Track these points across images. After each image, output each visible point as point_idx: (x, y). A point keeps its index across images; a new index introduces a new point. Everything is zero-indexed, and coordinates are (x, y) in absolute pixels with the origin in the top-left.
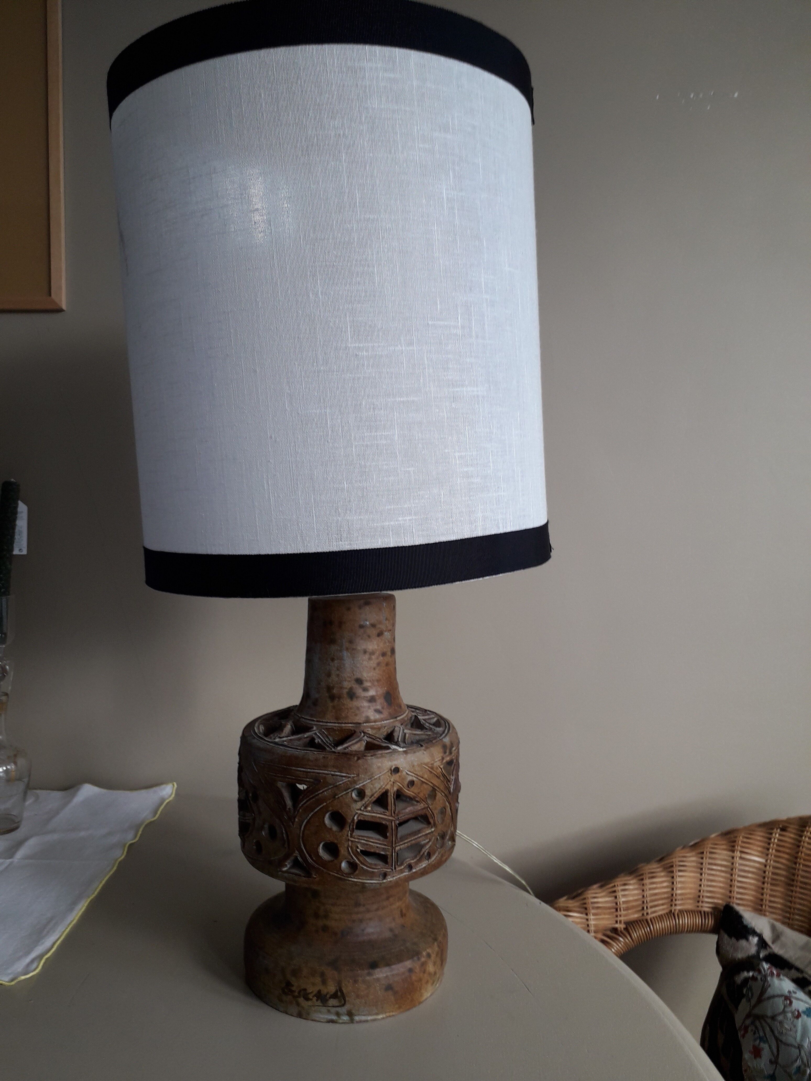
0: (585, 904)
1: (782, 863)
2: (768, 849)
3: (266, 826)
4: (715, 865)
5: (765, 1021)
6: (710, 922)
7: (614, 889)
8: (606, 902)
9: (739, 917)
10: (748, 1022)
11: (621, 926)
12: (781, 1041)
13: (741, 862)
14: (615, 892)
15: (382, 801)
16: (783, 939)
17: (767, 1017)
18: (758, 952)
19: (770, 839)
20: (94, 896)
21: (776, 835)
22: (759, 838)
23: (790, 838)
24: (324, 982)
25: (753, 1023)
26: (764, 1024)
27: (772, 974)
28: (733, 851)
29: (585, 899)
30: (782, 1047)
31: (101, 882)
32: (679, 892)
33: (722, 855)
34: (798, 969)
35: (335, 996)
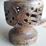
3: (12, 17)
15: (36, 11)
24: (24, 42)
35: (26, 44)
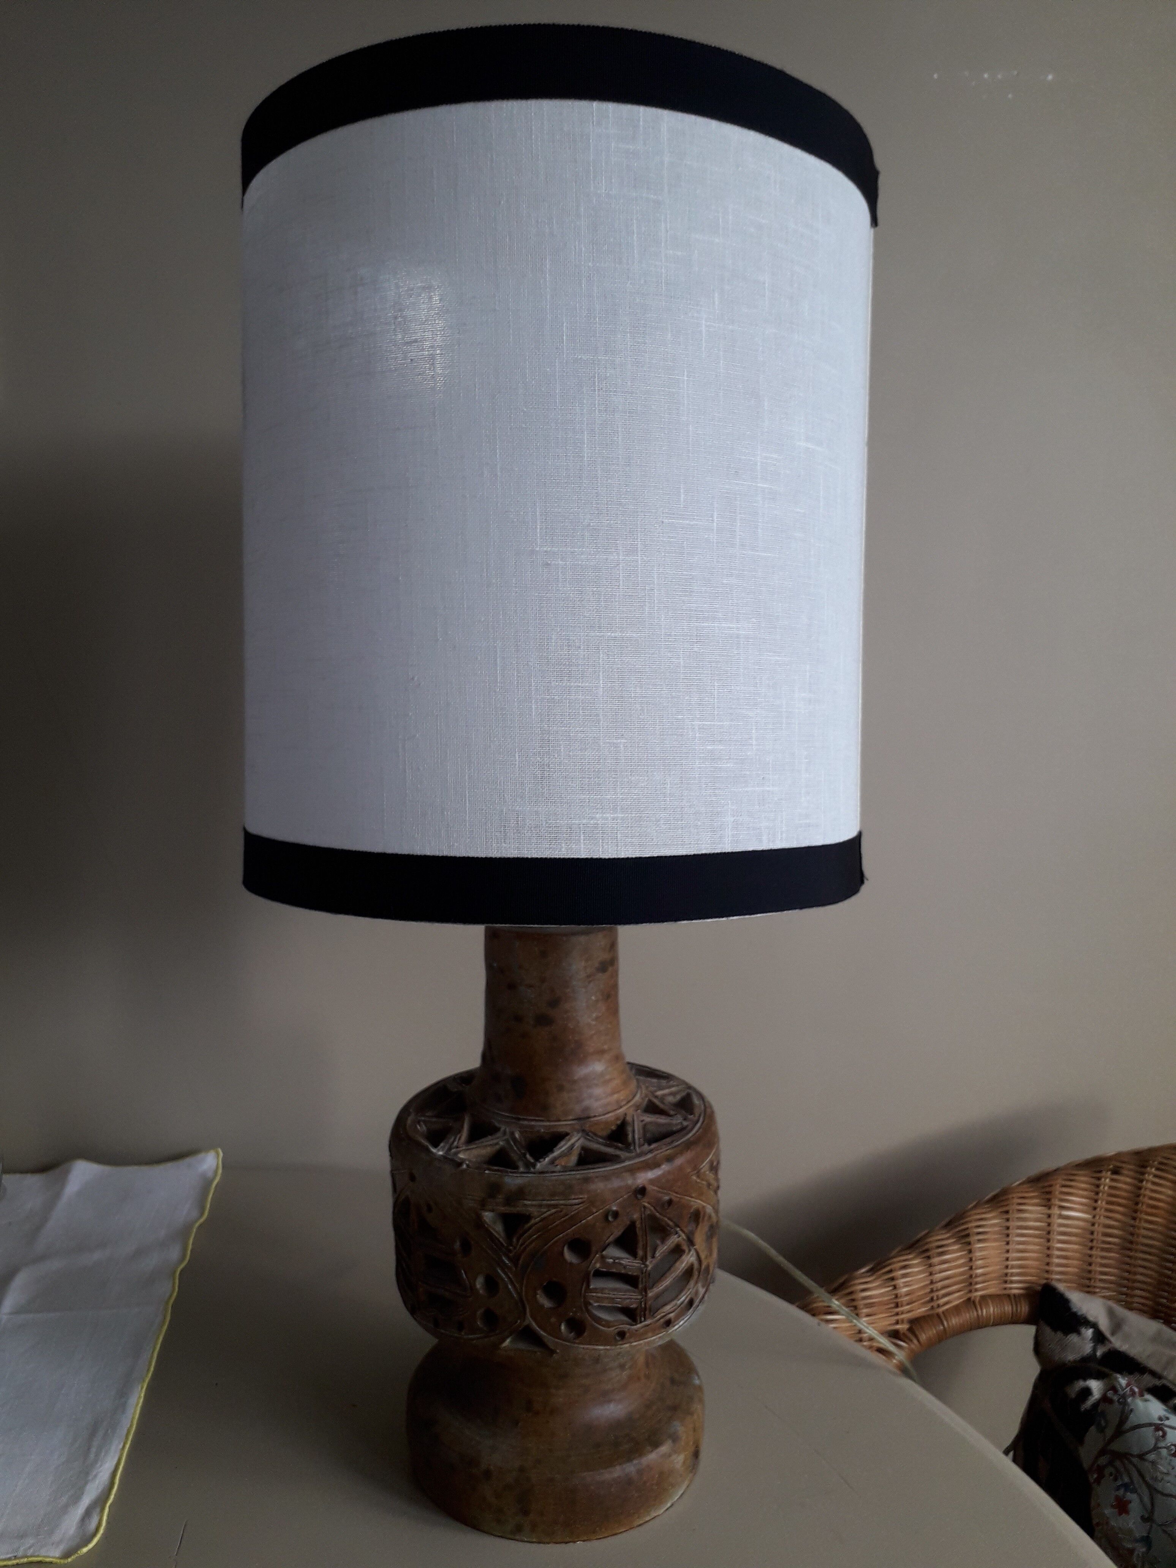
0: (853, 1300)
1: (1116, 1220)
2: (1096, 1201)
4: (1026, 1228)
5: (1131, 1462)
6: (1024, 1309)
7: (891, 1275)
8: (882, 1295)
9: (1064, 1302)
10: (1103, 1461)
11: (903, 1327)
12: (1155, 1489)
13: (1061, 1221)
14: (893, 1279)
16: (1126, 1328)
17: (1132, 1455)
18: (1094, 1350)
19: (1098, 1186)
20: (150, 1375)
21: (1107, 1181)
22: (1083, 1186)
23: (1126, 1183)
25: (1111, 1463)
26: (1130, 1467)
27: (1133, 1394)
28: (1050, 1208)
29: (851, 1293)
30: (1159, 1498)
31: (154, 1349)
32: (979, 1271)
33: (1033, 1212)
34: (1153, 1374)
